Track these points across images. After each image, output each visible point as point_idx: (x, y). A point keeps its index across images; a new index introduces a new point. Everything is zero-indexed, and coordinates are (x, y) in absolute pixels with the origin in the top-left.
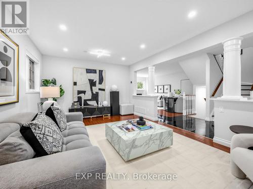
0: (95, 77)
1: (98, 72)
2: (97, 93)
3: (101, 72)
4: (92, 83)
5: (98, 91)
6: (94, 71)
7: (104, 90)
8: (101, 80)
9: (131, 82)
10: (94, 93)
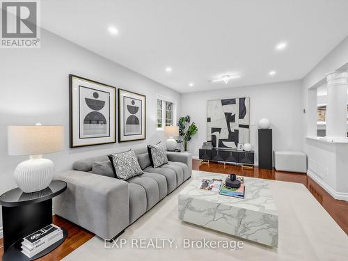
0: (234, 109)
1: (238, 101)
2: (237, 131)
3: (242, 101)
4: (230, 118)
5: (237, 128)
6: (232, 101)
7: (247, 127)
8: (243, 113)
9: (304, 111)
10: (233, 131)
